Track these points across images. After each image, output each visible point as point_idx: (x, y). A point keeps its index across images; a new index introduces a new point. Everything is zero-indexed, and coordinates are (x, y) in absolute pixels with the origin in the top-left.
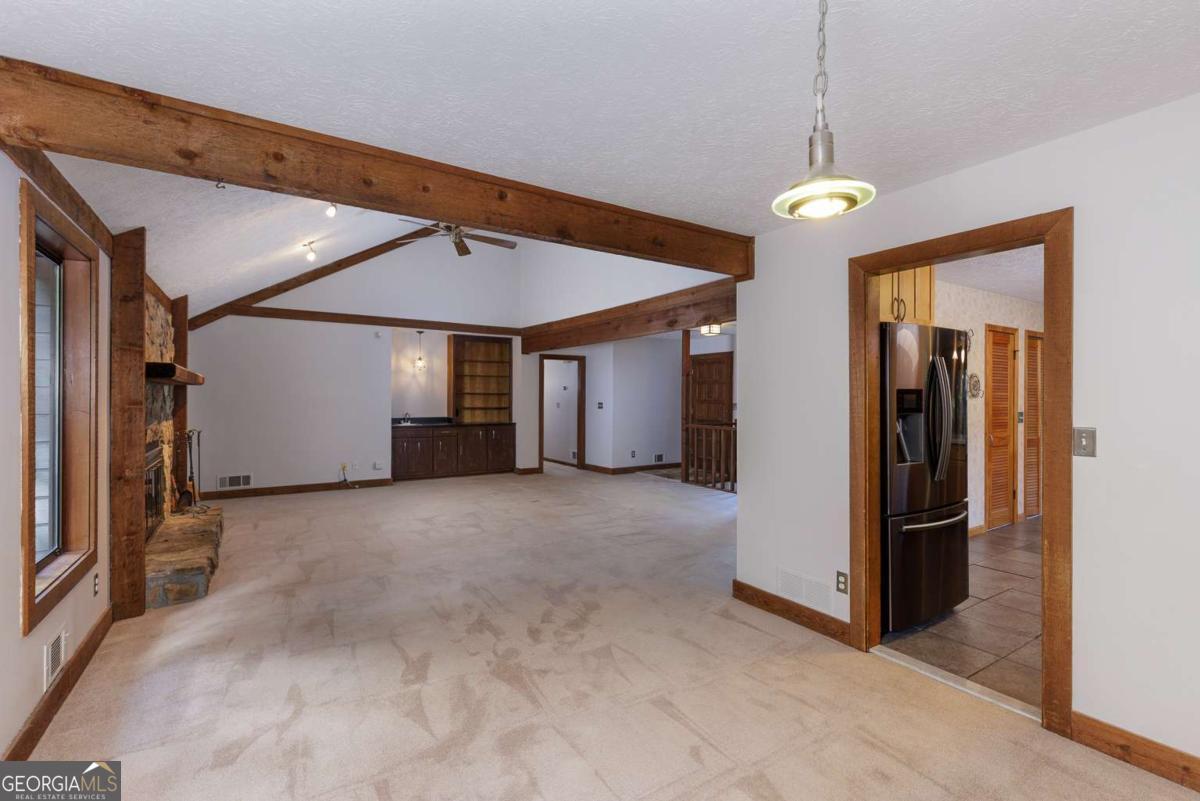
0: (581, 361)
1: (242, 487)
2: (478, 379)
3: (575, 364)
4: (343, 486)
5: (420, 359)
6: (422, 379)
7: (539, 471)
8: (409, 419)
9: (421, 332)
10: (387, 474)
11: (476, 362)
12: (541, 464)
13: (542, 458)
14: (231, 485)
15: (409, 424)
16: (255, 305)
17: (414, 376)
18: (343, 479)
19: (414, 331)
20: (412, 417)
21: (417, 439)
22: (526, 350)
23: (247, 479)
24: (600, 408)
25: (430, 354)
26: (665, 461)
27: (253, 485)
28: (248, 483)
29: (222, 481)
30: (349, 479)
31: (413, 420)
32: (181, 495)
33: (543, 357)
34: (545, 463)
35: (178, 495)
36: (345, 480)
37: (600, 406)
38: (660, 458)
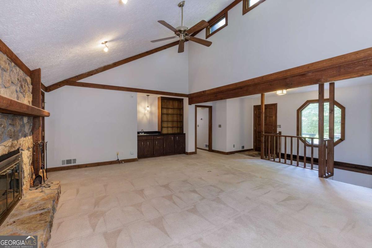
0: (210, 108)
1: (72, 164)
2: (169, 115)
3: (207, 109)
4: (118, 162)
5: (148, 107)
6: (148, 116)
7: (195, 153)
8: (143, 132)
9: (148, 96)
10: (135, 156)
11: (169, 108)
12: (196, 150)
13: (196, 148)
14: (67, 164)
15: (143, 134)
16: (78, 81)
17: (145, 114)
18: (116, 159)
19: (145, 94)
20: (144, 131)
21: (148, 141)
22: (190, 103)
23: (75, 161)
24: (219, 127)
25: (151, 105)
26: (245, 149)
27: (78, 163)
28: (75, 162)
29: (63, 162)
30: (120, 159)
31: (145, 133)
32: (36, 177)
33: (196, 106)
34: (197, 149)
35: (34, 177)
36: (118, 160)
37: (220, 126)
38: (243, 147)
